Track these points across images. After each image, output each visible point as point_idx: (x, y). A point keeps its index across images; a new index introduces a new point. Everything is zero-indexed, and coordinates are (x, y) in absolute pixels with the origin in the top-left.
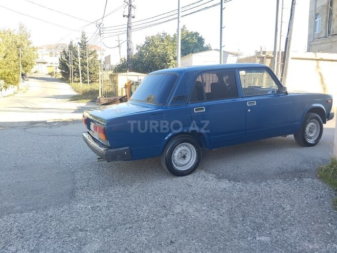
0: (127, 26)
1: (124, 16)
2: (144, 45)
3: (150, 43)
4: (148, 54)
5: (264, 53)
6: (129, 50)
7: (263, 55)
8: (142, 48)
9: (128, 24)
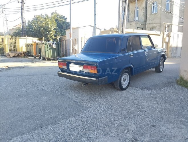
0: (21, 8)
1: (18, 2)
2: (33, 20)
3: (37, 19)
4: (36, 26)
5: (113, 28)
6: (23, 23)
7: (113, 30)
8: (32, 22)
9: (22, 7)
